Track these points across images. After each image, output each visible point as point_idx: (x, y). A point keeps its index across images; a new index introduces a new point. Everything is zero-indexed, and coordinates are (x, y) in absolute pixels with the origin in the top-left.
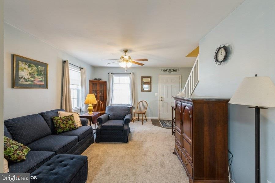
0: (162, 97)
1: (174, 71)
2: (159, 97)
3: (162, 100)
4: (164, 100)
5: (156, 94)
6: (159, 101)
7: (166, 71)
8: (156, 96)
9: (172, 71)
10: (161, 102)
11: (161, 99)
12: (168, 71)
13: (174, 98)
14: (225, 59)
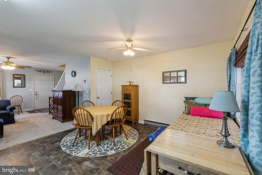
0: (36, 92)
1: (48, 72)
2: (33, 92)
3: (36, 95)
4: (38, 94)
5: (30, 90)
6: (33, 96)
7: (40, 71)
8: (30, 91)
9: (46, 72)
10: (36, 96)
11: (35, 93)
12: (42, 71)
13: (52, 91)
14: (75, 76)
